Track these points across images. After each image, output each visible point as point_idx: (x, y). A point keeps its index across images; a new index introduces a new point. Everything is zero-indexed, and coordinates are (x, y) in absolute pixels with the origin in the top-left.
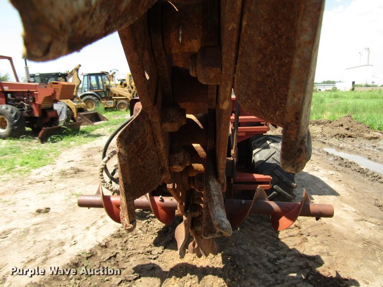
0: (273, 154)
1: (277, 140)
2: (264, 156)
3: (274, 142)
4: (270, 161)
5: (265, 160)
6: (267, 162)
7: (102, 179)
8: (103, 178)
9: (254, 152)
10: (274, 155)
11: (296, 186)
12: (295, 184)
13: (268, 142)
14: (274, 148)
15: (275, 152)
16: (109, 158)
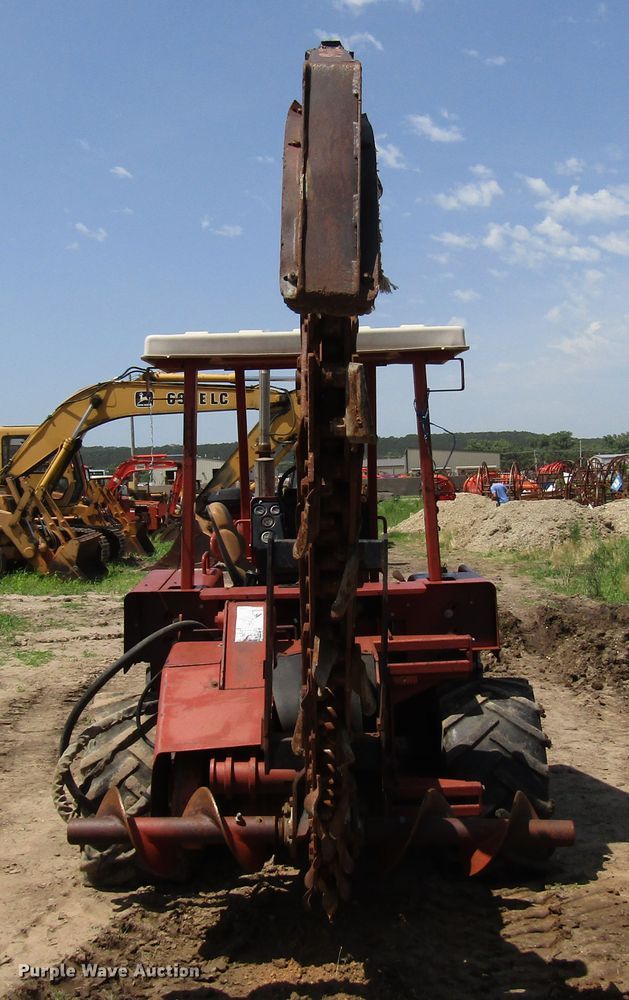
0: (492, 729)
1: (506, 692)
2: (470, 733)
3: (494, 696)
4: (485, 746)
5: (471, 742)
6: (477, 748)
7: (61, 800)
8: (63, 799)
9: (445, 723)
10: (496, 732)
11: (553, 808)
12: (549, 805)
13: (480, 699)
14: (495, 712)
15: (498, 723)
16: (80, 748)
